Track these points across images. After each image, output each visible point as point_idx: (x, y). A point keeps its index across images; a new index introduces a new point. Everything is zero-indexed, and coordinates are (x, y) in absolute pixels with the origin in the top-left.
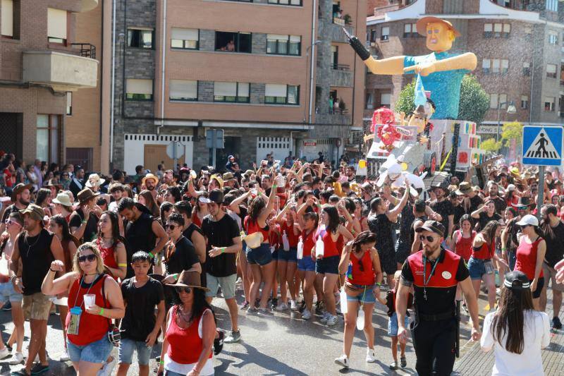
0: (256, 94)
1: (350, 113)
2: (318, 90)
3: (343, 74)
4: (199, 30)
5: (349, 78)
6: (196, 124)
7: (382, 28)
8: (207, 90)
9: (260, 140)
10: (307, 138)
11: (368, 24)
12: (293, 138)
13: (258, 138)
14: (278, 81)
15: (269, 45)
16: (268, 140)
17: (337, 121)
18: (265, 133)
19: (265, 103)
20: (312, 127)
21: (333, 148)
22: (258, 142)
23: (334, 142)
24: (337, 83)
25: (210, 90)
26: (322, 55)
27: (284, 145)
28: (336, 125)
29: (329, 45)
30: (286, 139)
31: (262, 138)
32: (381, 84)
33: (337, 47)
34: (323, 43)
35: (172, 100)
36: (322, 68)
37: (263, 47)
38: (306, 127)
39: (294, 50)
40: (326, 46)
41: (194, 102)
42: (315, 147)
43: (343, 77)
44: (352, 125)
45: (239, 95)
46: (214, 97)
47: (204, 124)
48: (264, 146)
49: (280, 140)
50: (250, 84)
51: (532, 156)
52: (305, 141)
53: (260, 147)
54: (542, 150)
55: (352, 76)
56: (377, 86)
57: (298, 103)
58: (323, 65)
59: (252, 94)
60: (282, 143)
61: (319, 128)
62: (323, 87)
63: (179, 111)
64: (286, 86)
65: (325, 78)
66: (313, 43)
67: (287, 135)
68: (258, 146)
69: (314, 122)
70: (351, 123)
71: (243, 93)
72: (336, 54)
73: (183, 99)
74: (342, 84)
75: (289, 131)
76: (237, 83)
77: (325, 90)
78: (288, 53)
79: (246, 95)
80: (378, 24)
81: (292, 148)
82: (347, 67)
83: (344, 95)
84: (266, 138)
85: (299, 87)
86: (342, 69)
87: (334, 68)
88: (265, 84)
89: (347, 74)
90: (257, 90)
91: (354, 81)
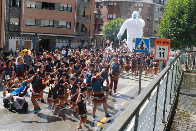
1: (89, 32)
2: (78, 24)
3: (87, 18)
4: (36, 1)
6: (34, 34)
7: (101, 3)
8: (38, 22)
9: (57, 40)
10: (73, 40)
11: (96, 2)
12: (69, 40)
13: (56, 40)
14: (63, 20)
15: (61, 8)
16: (60, 40)
17: (84, 34)
18: (59, 38)
19: (59, 28)
20: (75, 36)
21: (83, 43)
22: (56, 41)
23: (83, 42)
25: (40, 22)
26: (79, 12)
27: (65, 42)
28: (84, 36)
29: (82, 8)
30: (66, 40)
32: (100, 22)
33: (85, 9)
34: (79, 8)
35: (26, 25)
36: (79, 16)
37: (59, 8)
38: (73, 36)
39: (69, 10)
40: (81, 9)
41: (34, 26)
42: (76, 43)
43: (86, 20)
44: (89, 36)
45: (50, 24)
46: (41, 25)
47: (37, 34)
48: (58, 43)
49: (64, 41)
50: (54, 21)
52: (73, 41)
53: (57, 42)
54: (142, 47)
55: (90, 19)
56: (99, 23)
57: (70, 28)
58: (79, 15)
59: (54, 24)
60: (65, 41)
61: (78, 37)
62: (79, 23)
63: (29, 29)
64: (66, 22)
65: (80, 20)
66: (76, 7)
67: (66, 39)
68: (56, 42)
69: (76, 35)
70: (89, 35)
71: (51, 24)
72: (84, 12)
73: (30, 25)
74: (86, 22)
75: (67, 37)
76: (49, 20)
77: (80, 24)
78: (67, 11)
79: (52, 24)
80: (100, 2)
81: (68, 43)
82: (88, 16)
83: (87, 26)
84: (59, 40)
85: (71, 23)
86: (86, 17)
87: (84, 17)
88: (59, 21)
89: (88, 19)
90: (56, 23)
91: (90, 21)
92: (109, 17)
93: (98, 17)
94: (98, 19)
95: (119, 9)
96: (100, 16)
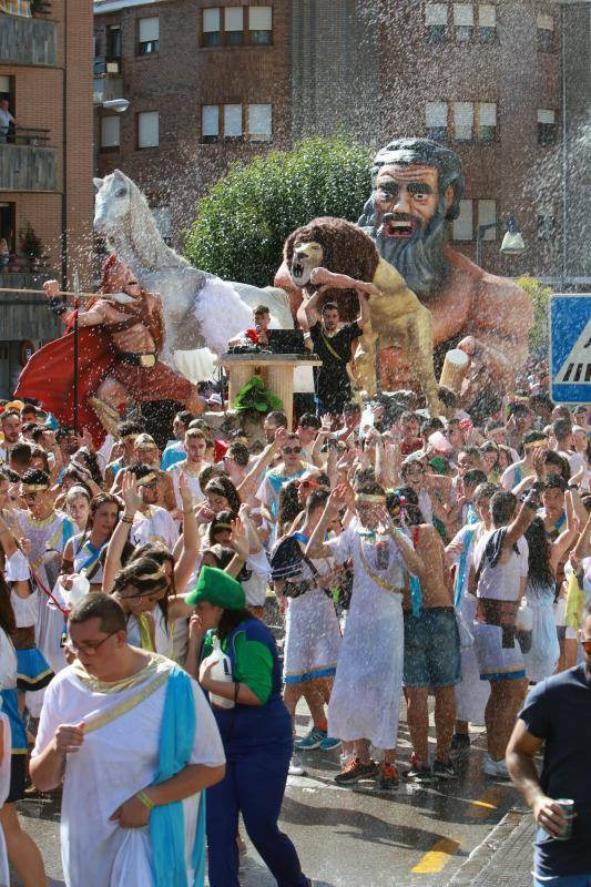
3: (32, 156)
5: (49, 167)
7: (138, 20)
11: (97, 10)
24: (16, 181)
33: (12, 80)
43: (32, 163)
51: (577, 377)
55: (58, 160)
74: (29, 183)
80: (127, 9)
82: (43, 136)
83: (38, 218)
87: (12, 146)
89: (42, 155)
91: (65, 175)
92: (210, 128)
93: (122, 137)
94: (115, 149)
95: (295, 61)
96: (137, 125)
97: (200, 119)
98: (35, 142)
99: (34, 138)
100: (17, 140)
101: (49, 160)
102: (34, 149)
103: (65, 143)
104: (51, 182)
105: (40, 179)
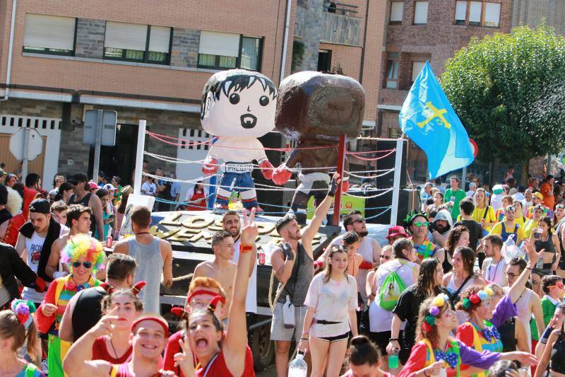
0: (182, 49)
2: (298, 48)
3: (345, 21)
5: (355, 30)
6: (68, 98)
8: (91, 37)
9: (184, 134)
13: (181, 130)
16: (199, 136)
18: (194, 122)
19: (199, 66)
22: (181, 138)
24: (334, 37)
25: (99, 38)
31: (188, 131)
32: (414, 44)
36: (306, 7)
41: (67, 58)
43: (345, 27)
45: (151, 49)
46: (105, 49)
47: (84, 99)
48: (191, 147)
50: (172, 29)
53: (183, 146)
55: (362, 26)
56: (406, 48)
57: (259, 70)
59: (174, 49)
62: (306, 44)
63: (38, 72)
64: (238, 38)
65: (311, 27)
68: (180, 145)
71: (159, 45)
73: (47, 51)
74: (342, 39)
76: (149, 27)
77: (311, 48)
79: (165, 50)
82: (353, 10)
83: (345, 61)
84: (196, 132)
85: (262, 41)
86: (343, 12)
87: (333, 14)
88: (200, 31)
89: (352, 23)
90: (184, 41)
91: (365, 36)
92: (460, 15)
93: (404, 15)
94: (399, 23)
96: (414, 9)
97: (454, 9)
98: (348, 13)
99: (348, 11)
100: (337, 11)
101: (356, 25)
102: (347, 18)
103: (367, 16)
104: (356, 40)
105: (349, 37)
